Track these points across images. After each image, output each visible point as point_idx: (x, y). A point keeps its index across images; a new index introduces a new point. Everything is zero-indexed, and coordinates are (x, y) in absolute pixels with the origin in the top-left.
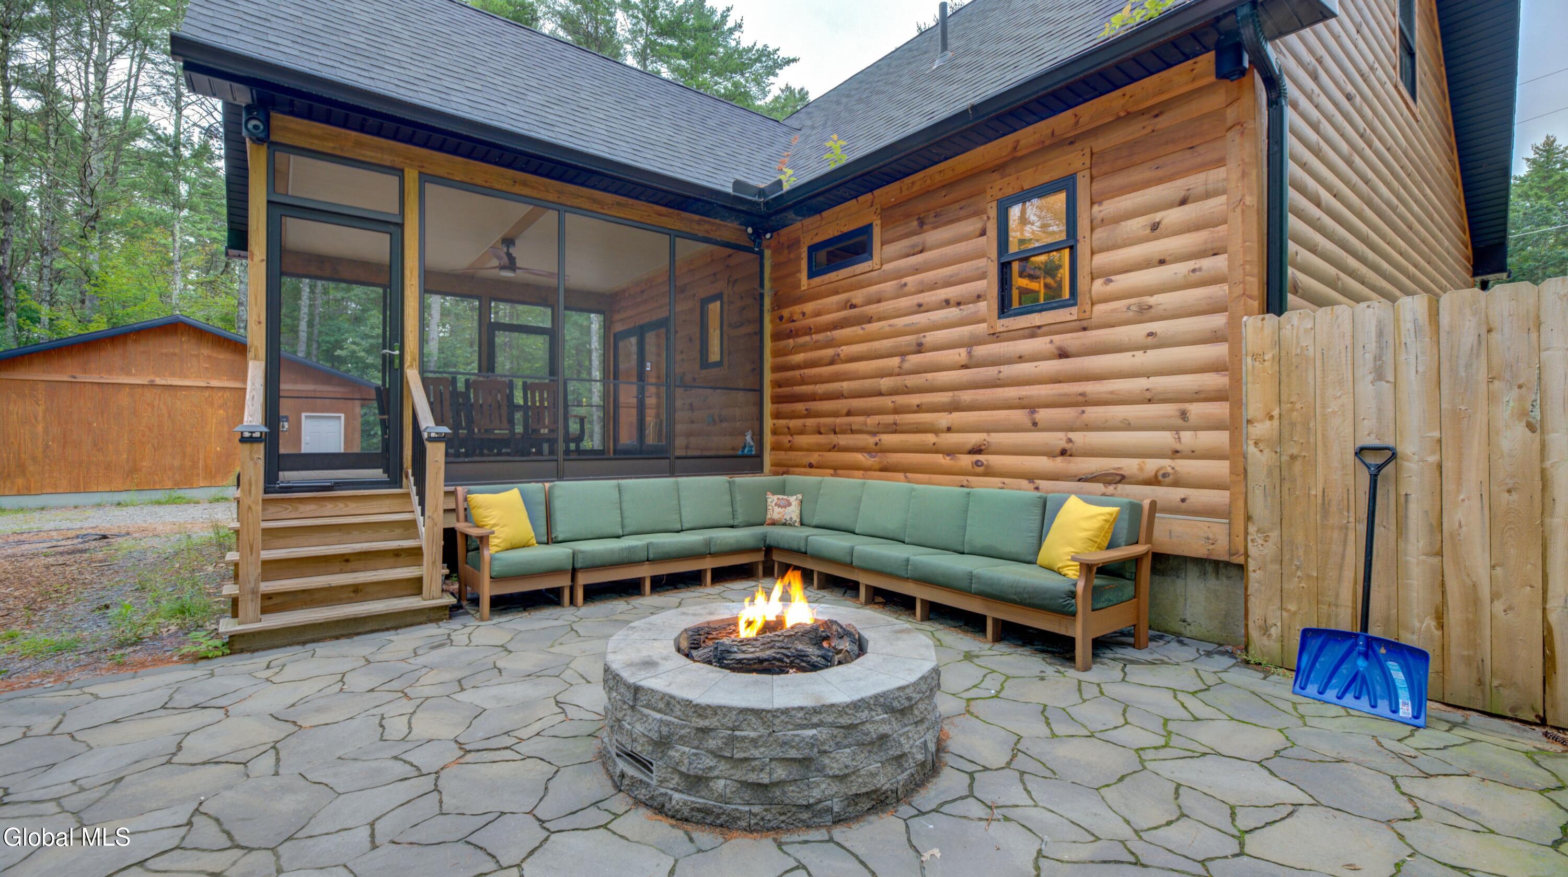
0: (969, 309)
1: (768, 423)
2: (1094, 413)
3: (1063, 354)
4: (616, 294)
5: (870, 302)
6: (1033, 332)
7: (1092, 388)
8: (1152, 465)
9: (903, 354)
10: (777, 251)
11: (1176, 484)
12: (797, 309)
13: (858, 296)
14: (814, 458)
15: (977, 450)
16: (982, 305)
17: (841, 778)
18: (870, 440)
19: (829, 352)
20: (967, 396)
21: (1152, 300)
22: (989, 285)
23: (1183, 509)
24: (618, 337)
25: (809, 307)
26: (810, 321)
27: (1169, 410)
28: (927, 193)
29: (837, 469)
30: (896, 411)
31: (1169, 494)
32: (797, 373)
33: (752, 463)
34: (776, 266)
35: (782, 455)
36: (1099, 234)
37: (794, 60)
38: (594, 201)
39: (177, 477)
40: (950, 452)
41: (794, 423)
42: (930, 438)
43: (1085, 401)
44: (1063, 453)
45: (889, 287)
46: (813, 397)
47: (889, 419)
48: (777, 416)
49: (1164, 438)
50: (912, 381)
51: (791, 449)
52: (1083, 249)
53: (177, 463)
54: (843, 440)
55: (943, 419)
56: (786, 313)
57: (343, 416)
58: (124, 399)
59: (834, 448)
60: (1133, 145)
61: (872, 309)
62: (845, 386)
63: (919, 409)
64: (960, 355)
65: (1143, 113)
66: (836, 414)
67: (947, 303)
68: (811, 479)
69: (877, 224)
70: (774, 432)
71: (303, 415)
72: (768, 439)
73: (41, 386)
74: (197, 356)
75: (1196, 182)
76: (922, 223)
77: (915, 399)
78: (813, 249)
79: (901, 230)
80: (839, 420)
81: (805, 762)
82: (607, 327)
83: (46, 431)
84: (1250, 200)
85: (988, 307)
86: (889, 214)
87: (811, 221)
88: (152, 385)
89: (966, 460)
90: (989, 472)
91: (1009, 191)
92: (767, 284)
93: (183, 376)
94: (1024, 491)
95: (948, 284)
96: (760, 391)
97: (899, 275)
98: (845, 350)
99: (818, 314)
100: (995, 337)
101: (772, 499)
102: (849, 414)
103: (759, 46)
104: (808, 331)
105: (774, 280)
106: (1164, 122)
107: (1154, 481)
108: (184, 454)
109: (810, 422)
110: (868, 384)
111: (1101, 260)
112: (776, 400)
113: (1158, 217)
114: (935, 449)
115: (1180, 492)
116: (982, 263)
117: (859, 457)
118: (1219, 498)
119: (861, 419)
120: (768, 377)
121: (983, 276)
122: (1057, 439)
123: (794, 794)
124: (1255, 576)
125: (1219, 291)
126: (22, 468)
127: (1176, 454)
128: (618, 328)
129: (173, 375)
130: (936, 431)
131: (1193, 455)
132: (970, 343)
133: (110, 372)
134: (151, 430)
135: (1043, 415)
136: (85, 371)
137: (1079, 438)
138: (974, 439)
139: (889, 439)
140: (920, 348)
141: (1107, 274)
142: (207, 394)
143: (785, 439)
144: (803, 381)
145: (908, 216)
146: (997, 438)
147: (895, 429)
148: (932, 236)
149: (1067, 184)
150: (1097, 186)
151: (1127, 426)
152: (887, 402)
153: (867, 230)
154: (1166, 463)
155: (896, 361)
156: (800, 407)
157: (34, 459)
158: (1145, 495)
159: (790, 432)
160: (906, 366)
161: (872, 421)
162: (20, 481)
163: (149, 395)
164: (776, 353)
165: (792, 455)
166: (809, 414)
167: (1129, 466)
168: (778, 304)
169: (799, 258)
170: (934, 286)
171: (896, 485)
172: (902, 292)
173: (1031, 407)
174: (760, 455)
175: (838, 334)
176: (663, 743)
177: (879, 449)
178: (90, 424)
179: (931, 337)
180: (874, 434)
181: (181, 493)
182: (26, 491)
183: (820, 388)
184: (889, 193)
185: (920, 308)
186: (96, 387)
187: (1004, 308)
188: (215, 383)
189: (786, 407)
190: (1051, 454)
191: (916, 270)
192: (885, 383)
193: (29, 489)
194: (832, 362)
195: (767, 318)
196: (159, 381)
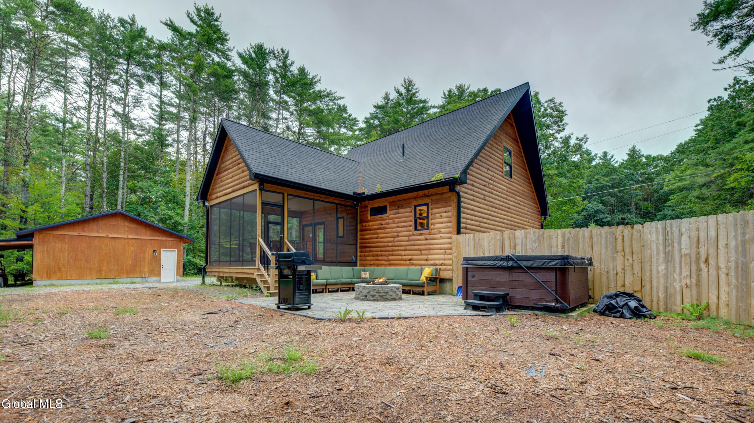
0: (409, 228)
1: (359, 254)
2: (432, 251)
3: (426, 239)
4: (304, 212)
5: (386, 224)
6: (421, 235)
7: (431, 247)
8: (441, 262)
9: (394, 237)
10: (361, 208)
11: (445, 265)
12: (367, 224)
13: (383, 222)
14: (372, 263)
15: (410, 260)
16: (411, 228)
17: (391, 295)
18: (386, 258)
19: (376, 236)
20: (408, 248)
21: (441, 230)
22: (413, 223)
23: (445, 270)
24: (304, 226)
25: (370, 224)
26: (371, 227)
27: (443, 251)
28: (400, 200)
29: (378, 265)
30: (393, 251)
31: (443, 267)
32: (367, 241)
33: (354, 264)
34: (361, 212)
35: (362, 262)
36: (433, 216)
37: (343, 98)
38: (320, 197)
39: (116, 274)
40: (405, 260)
41: (366, 254)
42: (400, 257)
43: (430, 249)
44: (426, 260)
45: (391, 221)
46: (372, 247)
47: (391, 253)
48: (361, 252)
49: (442, 256)
50: (396, 244)
51: (365, 261)
52: (430, 218)
53: (115, 268)
54: (380, 258)
55: (403, 253)
56: (364, 224)
57: (176, 250)
58: (97, 242)
59: (377, 260)
60: (438, 199)
61: (387, 226)
62: (380, 244)
63: (398, 250)
64: (407, 238)
65: (440, 194)
66: (378, 251)
67: (404, 226)
68: (372, 268)
69: (388, 205)
70: (360, 256)
71: (162, 250)
72: (359, 258)
73: (67, 237)
74: (124, 226)
75: (447, 209)
76: (398, 207)
77: (397, 248)
78: (371, 209)
79: (394, 208)
80: (378, 253)
81: (387, 293)
82: (300, 223)
83: (68, 255)
84: (455, 214)
85: (412, 228)
86: (391, 203)
87: (372, 202)
88: (107, 237)
89: (408, 262)
90: (413, 264)
91: (417, 204)
92: (358, 216)
93: (118, 233)
94: (419, 267)
95: (404, 222)
96: (357, 245)
97: (393, 218)
98: (380, 235)
99: (373, 226)
100: (414, 235)
101: (362, 273)
102: (381, 251)
103: (328, 90)
104: (370, 230)
105: (360, 215)
106: (443, 196)
107: (441, 265)
108: (118, 265)
109: (371, 253)
110: (386, 244)
111: (433, 221)
112: (361, 247)
113: (442, 214)
114: (401, 260)
115: (445, 267)
116: (411, 218)
117: (384, 262)
118: (450, 267)
119: (384, 253)
120: (359, 241)
121: (411, 221)
122: (425, 257)
123: (385, 297)
124: (454, 280)
125: (450, 229)
126: (60, 269)
127: (444, 259)
128: (304, 223)
129: (115, 233)
130: (402, 255)
131: (447, 260)
132: (409, 236)
133: (92, 231)
134: (106, 255)
135: (423, 252)
136: (83, 231)
137: (430, 257)
138: (410, 257)
139: (391, 258)
140: (398, 236)
141: (434, 224)
142: (127, 241)
143: (364, 258)
144: (369, 243)
145: (395, 205)
146: (415, 257)
147: (392, 255)
148: (401, 211)
149: (427, 205)
150: (432, 206)
151: (437, 254)
152: (390, 249)
153: (386, 207)
154: (443, 261)
155: (392, 239)
156: (368, 249)
157: (64, 266)
158: (438, 267)
159: (365, 256)
160: (395, 240)
161: (387, 253)
162: (59, 274)
163: (106, 241)
164: (361, 235)
165: (365, 262)
166: (370, 251)
167: (437, 262)
168: (362, 222)
169: (367, 210)
170: (401, 222)
171: (393, 268)
172: (394, 223)
173: (421, 250)
174: (356, 262)
175: (378, 231)
176: (369, 292)
177: (388, 260)
178: (84, 252)
179: (400, 234)
180: (387, 256)
181: (117, 280)
182: (61, 279)
183: (373, 245)
184: (391, 199)
185: (398, 227)
186: (87, 238)
187: (416, 229)
188: (130, 237)
189: (364, 250)
190: (424, 260)
191: (397, 218)
192: (390, 244)
193: (62, 277)
194: (377, 238)
195: (358, 225)
196: (110, 236)
